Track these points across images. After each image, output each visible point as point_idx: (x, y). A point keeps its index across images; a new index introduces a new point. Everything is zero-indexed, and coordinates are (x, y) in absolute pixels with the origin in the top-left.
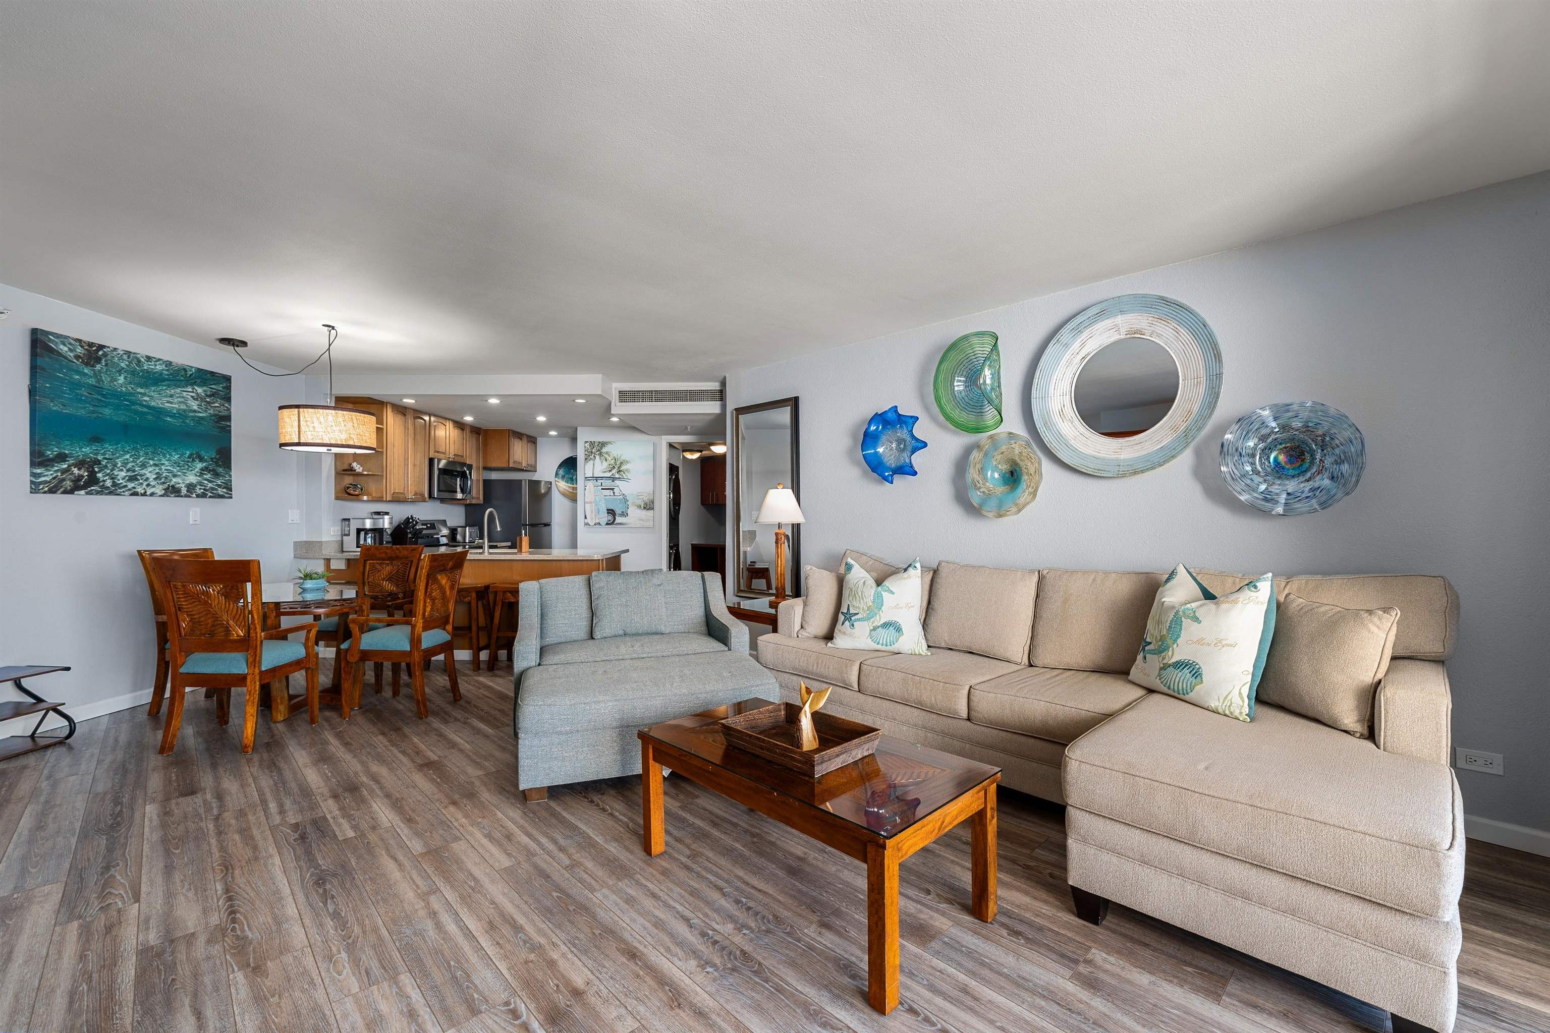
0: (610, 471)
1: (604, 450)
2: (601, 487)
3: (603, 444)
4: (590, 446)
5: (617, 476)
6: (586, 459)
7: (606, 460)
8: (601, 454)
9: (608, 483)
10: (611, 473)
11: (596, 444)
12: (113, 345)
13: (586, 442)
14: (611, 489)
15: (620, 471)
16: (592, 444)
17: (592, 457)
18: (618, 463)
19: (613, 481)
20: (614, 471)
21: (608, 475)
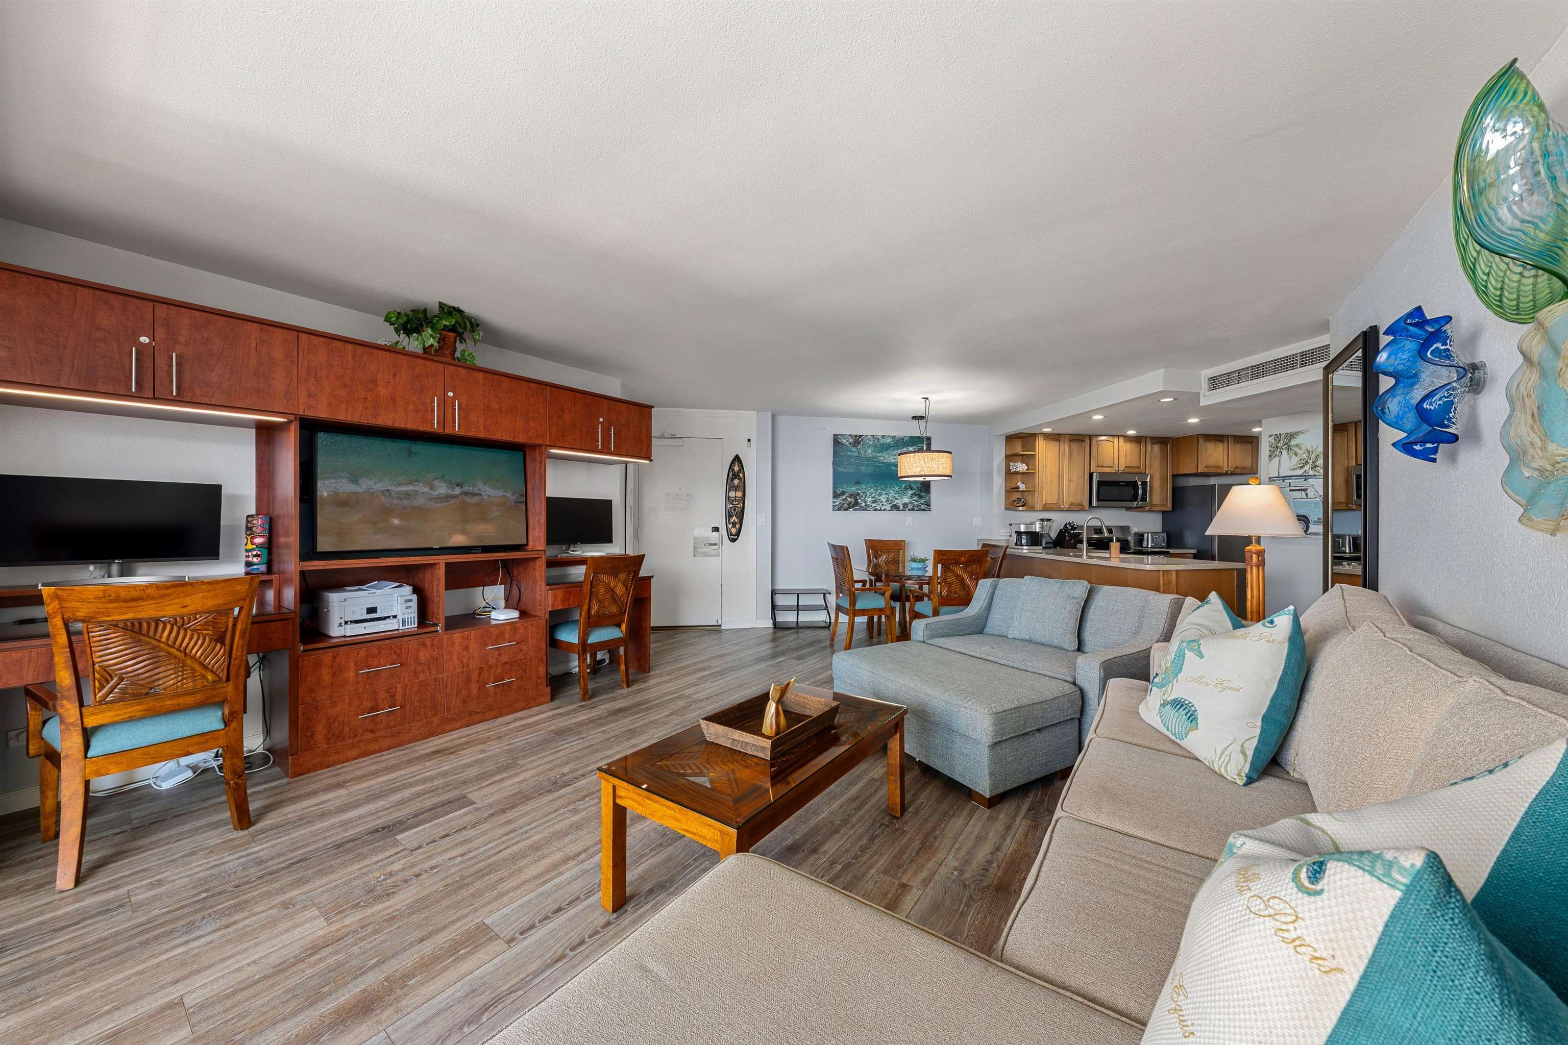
0: (1301, 467)
1: (1293, 442)
2: (1288, 489)
3: (1292, 436)
4: (1275, 440)
5: (1311, 473)
6: (1270, 456)
7: (1296, 454)
8: (1289, 448)
9: (1300, 483)
10: (1303, 470)
11: (1283, 437)
12: (866, 434)
13: (1270, 436)
14: (1303, 490)
15: (1315, 466)
16: (1278, 437)
17: (1278, 453)
18: (1313, 456)
19: (1306, 480)
20: (1306, 468)
21: (1299, 472)
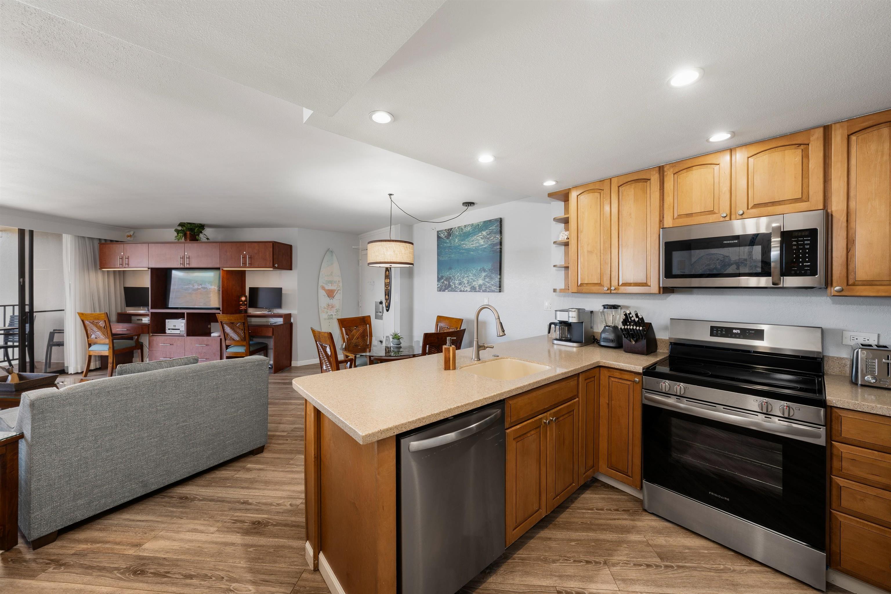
12: (454, 227)
